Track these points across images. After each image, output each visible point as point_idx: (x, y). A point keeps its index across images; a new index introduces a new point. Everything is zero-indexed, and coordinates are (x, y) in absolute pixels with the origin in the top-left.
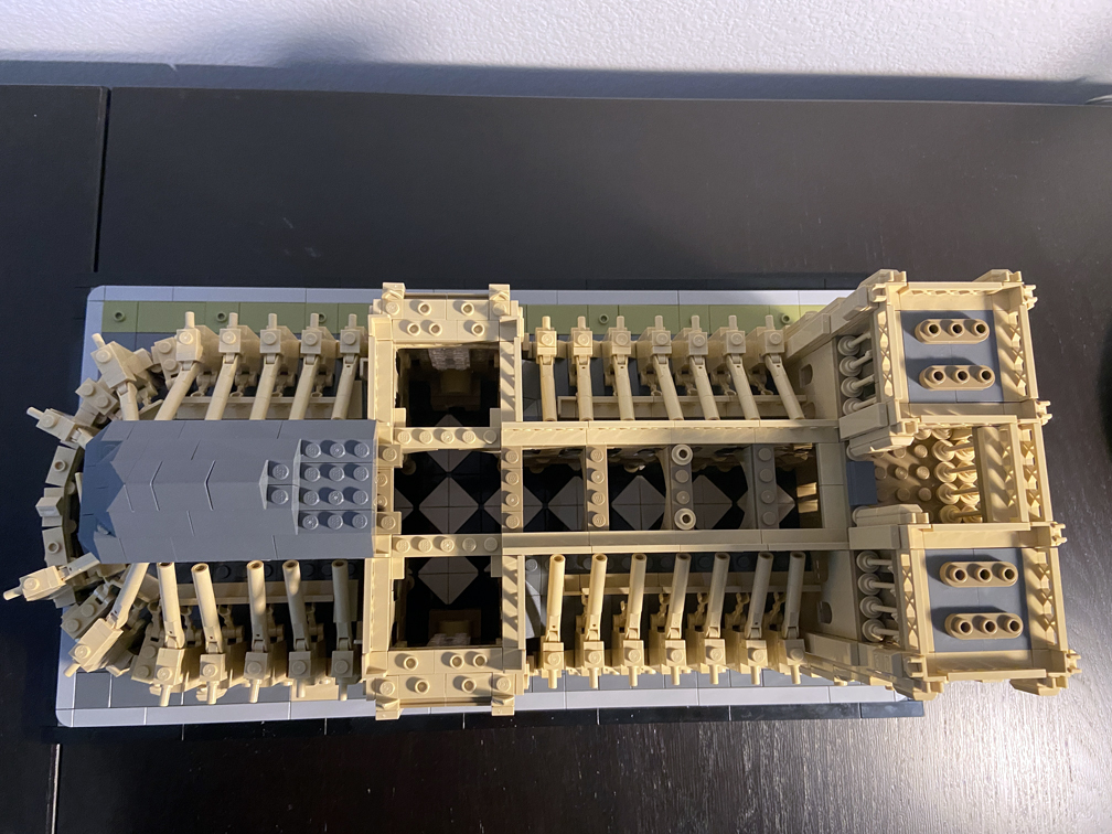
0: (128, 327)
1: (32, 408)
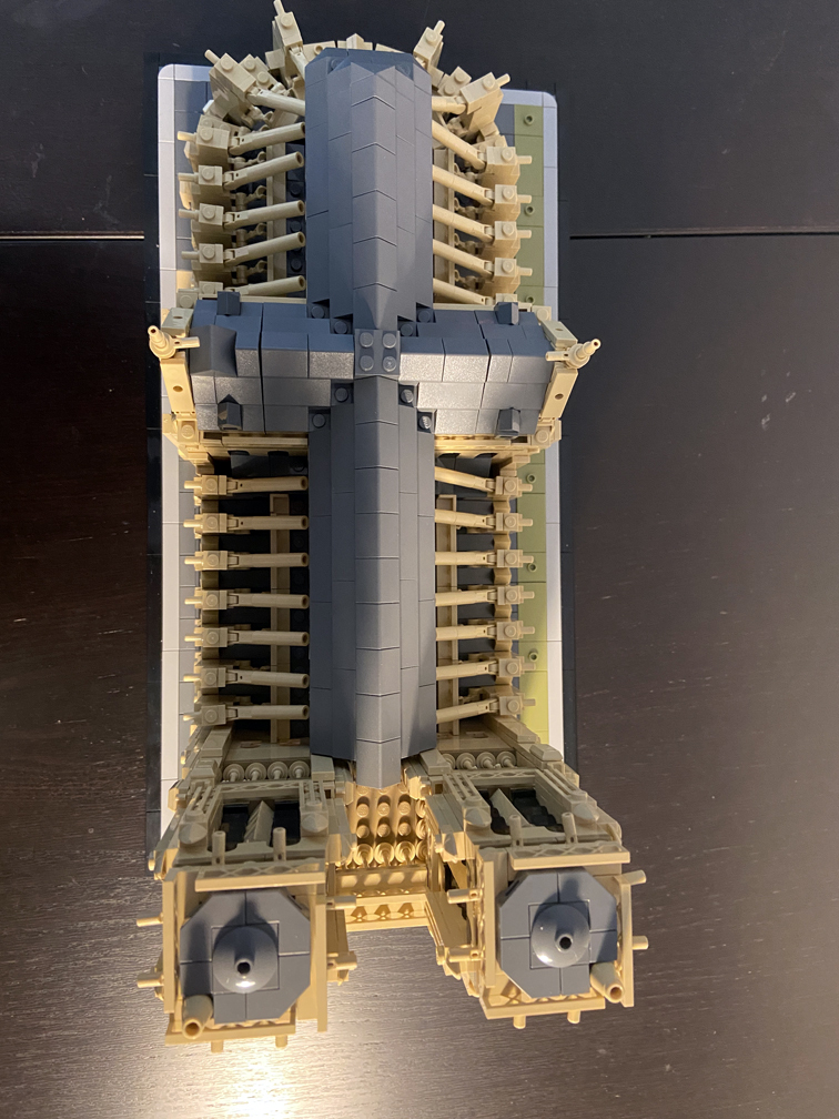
0: (519, 128)
1: (443, 25)
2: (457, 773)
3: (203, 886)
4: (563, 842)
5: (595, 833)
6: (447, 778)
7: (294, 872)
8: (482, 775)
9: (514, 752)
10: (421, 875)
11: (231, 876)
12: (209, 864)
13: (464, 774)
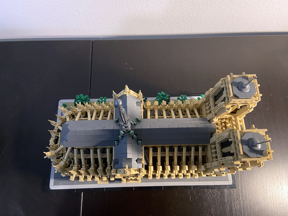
2: (212, 112)
3: (242, 153)
4: (226, 88)
5: (224, 82)
6: (213, 113)
7: (237, 136)
8: (212, 107)
9: (205, 102)
10: (233, 118)
11: (239, 148)
12: (237, 153)
13: (212, 110)
